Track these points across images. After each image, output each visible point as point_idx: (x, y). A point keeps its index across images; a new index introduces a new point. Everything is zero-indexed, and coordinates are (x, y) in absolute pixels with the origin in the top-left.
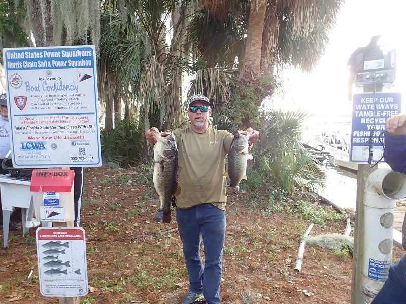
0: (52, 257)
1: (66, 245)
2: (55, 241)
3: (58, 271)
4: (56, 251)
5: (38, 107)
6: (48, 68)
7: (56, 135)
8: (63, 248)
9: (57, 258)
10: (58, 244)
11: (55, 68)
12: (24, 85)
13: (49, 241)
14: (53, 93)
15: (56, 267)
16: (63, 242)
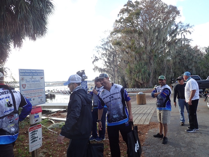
0: (33, 137)
1: (37, 131)
2: (34, 131)
3: (35, 141)
4: (34, 134)
5: (29, 87)
6: (32, 75)
7: (34, 96)
8: (36, 132)
9: (34, 136)
10: (35, 131)
11: (34, 75)
12: (25, 80)
13: (32, 131)
14: (33, 83)
15: (34, 139)
16: (36, 130)
